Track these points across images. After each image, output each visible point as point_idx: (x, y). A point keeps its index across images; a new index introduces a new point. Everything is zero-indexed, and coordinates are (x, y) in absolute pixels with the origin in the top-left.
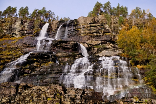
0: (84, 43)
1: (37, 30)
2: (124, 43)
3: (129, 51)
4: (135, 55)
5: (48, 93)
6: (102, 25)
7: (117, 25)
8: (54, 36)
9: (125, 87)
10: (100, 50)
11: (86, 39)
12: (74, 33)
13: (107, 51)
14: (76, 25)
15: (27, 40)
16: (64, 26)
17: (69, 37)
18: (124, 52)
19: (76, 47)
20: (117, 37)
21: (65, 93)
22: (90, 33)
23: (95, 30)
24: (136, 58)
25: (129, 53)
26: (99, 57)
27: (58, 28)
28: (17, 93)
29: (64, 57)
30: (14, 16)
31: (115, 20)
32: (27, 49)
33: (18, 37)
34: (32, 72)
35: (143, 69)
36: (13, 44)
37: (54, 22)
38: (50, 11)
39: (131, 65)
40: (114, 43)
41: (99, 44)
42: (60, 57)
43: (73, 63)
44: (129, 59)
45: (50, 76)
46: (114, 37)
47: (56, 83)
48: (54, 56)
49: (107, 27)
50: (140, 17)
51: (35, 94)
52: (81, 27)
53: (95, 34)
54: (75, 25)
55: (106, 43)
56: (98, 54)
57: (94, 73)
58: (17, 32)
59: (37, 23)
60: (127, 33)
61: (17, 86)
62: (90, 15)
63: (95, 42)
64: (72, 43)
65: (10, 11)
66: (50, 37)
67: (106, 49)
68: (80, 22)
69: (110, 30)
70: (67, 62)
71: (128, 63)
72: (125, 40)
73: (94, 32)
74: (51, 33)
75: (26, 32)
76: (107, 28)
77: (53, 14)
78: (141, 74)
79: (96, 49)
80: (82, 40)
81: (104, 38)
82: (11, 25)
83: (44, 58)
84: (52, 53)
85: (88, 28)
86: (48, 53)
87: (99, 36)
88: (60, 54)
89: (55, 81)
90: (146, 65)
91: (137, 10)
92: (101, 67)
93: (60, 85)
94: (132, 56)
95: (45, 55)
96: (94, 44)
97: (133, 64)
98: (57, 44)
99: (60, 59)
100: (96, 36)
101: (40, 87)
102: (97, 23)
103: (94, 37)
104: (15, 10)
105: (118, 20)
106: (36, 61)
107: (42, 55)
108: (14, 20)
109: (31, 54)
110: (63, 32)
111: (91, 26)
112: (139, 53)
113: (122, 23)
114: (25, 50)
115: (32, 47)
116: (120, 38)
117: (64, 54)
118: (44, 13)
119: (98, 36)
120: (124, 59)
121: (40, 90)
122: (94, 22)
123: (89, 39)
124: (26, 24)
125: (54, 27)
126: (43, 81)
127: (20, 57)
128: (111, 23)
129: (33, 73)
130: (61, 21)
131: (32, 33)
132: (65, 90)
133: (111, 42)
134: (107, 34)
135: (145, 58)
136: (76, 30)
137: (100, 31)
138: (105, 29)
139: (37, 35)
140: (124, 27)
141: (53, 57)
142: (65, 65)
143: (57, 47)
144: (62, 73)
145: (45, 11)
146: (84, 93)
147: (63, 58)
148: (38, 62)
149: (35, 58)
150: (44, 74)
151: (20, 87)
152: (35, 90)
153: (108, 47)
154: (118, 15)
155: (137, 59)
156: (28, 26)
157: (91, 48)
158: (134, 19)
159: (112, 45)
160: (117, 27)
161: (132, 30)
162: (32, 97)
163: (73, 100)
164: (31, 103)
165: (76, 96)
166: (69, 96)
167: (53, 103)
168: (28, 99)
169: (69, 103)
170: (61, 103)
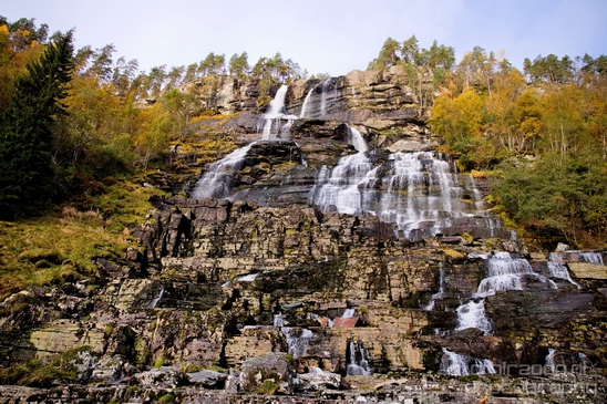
0: (358, 125)
1: (265, 99)
2: (445, 123)
3: (454, 139)
4: (469, 149)
5: (286, 220)
6: (397, 87)
7: (430, 86)
8: (298, 112)
9: (443, 215)
10: (391, 140)
11: (364, 117)
12: (338, 105)
13: (405, 142)
14: (343, 87)
15: (245, 118)
16: (318, 91)
17: (329, 113)
18: (443, 143)
19: (341, 133)
20: (429, 112)
21: (320, 221)
22: (371, 104)
23: (383, 97)
24: (469, 154)
25: (455, 144)
26: (389, 152)
27: (306, 94)
28: (227, 220)
29: (317, 152)
30: (221, 73)
31: (425, 75)
32: (246, 137)
33: (228, 113)
34: (255, 182)
35: (483, 178)
36: (219, 127)
37: (298, 83)
38: (290, 61)
39: (458, 170)
40: (421, 124)
41: (389, 128)
42: (309, 153)
43: (336, 165)
44: (454, 158)
45: (291, 189)
46: (423, 113)
47: (302, 202)
48: (298, 149)
49: (408, 91)
50: (482, 68)
51: (261, 223)
52: (353, 92)
53: (382, 107)
54: (340, 89)
55: (403, 125)
56: (388, 148)
57: (378, 186)
58: (227, 106)
59: (264, 85)
60: (452, 102)
61: (229, 206)
62: (371, 67)
63: (380, 122)
64: (333, 125)
65: (213, 62)
66: (289, 114)
67: (405, 137)
68: (351, 83)
69: (415, 98)
70: (324, 163)
71: (451, 165)
72: (446, 117)
73: (380, 103)
74: (291, 106)
75: (242, 104)
76: (408, 94)
77: (297, 66)
78: (480, 189)
79: (384, 137)
80: (353, 120)
81: (401, 115)
82: (215, 90)
83: (279, 154)
84: (292, 144)
85: (368, 95)
86: (286, 144)
87: (391, 110)
88: (309, 147)
89: (301, 198)
90: (492, 169)
91: (477, 53)
92: (394, 174)
93: (310, 206)
94: (462, 150)
95: (280, 148)
96: (380, 127)
97: (462, 168)
98: (303, 126)
99: (310, 156)
100: (384, 111)
101: (270, 209)
102: (386, 83)
103: (379, 112)
104: (221, 60)
105: (432, 75)
106: (263, 160)
107: (274, 147)
108: (220, 80)
109: (253, 147)
110: (316, 103)
111: (373, 90)
112: (477, 144)
113: (441, 81)
114: (242, 138)
115: (255, 132)
116: (437, 115)
117: (319, 147)
118: (276, 64)
119: (388, 110)
120: (444, 158)
121: (272, 214)
122: (382, 81)
123: (370, 117)
124: (244, 89)
125: (298, 93)
126: (276, 198)
127: (232, 151)
128: (417, 83)
129: (258, 183)
130: (312, 82)
131: (254, 106)
132: (320, 217)
133: (415, 122)
134: (408, 106)
135: (490, 155)
136: (342, 99)
137: (392, 99)
138: (403, 95)
139: (265, 109)
140: (446, 90)
141: (295, 153)
142: (319, 169)
143: (304, 133)
144: (313, 183)
145: (280, 61)
146: (357, 222)
147: (316, 155)
148: (267, 161)
149: (260, 153)
150: (279, 186)
151: (234, 208)
152: (261, 215)
153: (409, 133)
154: (432, 65)
155: (471, 157)
156: (247, 92)
157: (371, 135)
158: (468, 72)
159: (417, 128)
160: (431, 91)
161: (463, 96)
162: (257, 227)
163: (336, 236)
164: (255, 239)
165: (341, 228)
166: (328, 227)
167: (295, 239)
168: (249, 230)
169: (328, 242)
170: (311, 241)
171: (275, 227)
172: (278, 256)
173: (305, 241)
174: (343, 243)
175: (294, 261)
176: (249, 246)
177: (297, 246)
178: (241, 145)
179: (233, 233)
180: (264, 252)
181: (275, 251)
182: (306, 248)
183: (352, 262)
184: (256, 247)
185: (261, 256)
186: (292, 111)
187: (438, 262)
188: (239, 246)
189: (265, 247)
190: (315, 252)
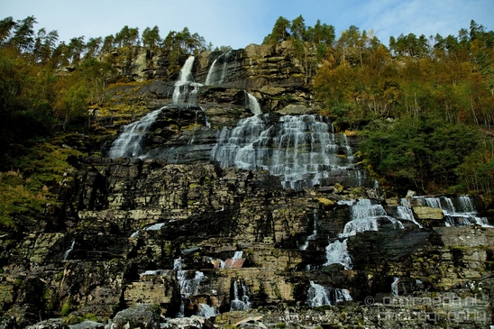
0: (255, 91)
1: (174, 68)
2: (325, 90)
3: (332, 105)
4: (343, 113)
5: (190, 175)
6: (288, 59)
7: (314, 59)
8: (203, 81)
10: (283, 104)
11: (259, 85)
12: (238, 74)
13: (294, 106)
14: (243, 58)
15: (157, 85)
16: (221, 62)
17: (230, 81)
18: (324, 107)
19: (240, 99)
20: (313, 81)
21: (219, 175)
22: (266, 73)
23: (275, 67)
24: (343, 117)
25: (333, 108)
26: (280, 115)
27: (211, 64)
28: (140, 175)
29: (219, 115)
30: (135, 44)
31: (310, 49)
32: (157, 102)
33: (142, 80)
34: (166, 141)
35: (354, 137)
36: (133, 93)
37: (204, 54)
38: (196, 34)
39: (335, 130)
40: (307, 91)
41: (281, 94)
42: (212, 116)
43: (235, 126)
44: (332, 120)
45: (196, 148)
46: (308, 82)
47: (205, 159)
48: (203, 113)
49: (296, 62)
50: (357, 44)
51: (168, 178)
52: (251, 63)
53: (274, 76)
54: (240, 60)
55: (293, 92)
56: (279, 111)
58: (141, 74)
59: (173, 56)
60: (332, 72)
61: (140, 163)
62: (266, 41)
63: (274, 89)
64: (233, 92)
65: (128, 34)
66: (197, 82)
67: (294, 102)
68: (249, 55)
69: (302, 69)
70: (225, 125)
72: (326, 86)
73: (273, 73)
74: (198, 74)
75: (155, 72)
76: (297, 65)
77: (202, 39)
78: (351, 146)
79: (276, 102)
80: (251, 87)
81: (291, 83)
82: (130, 59)
83: (186, 117)
84: (198, 108)
85: (263, 65)
86: (192, 108)
87: (282, 79)
88: (212, 111)
89: (204, 155)
90: (361, 129)
91: (353, 31)
93: (212, 163)
94: (338, 114)
95: (187, 112)
96: (273, 93)
97: (338, 128)
98: (208, 93)
99: (213, 119)
100: (276, 79)
101: (177, 166)
102: (278, 55)
103: (272, 80)
104: (135, 32)
105: (316, 49)
106: (172, 123)
107: (182, 111)
108: (134, 51)
109: (163, 111)
111: (268, 61)
112: (350, 108)
113: (323, 55)
115: (165, 98)
116: (319, 83)
117: (220, 111)
118: (184, 37)
119: (279, 78)
120: (324, 120)
121: (177, 170)
122: (274, 54)
123: (264, 84)
124: (156, 58)
125: (203, 63)
126: (183, 156)
127: (145, 115)
128: (303, 56)
129: (168, 142)
130: (217, 53)
131: (165, 74)
132: (220, 172)
133: (302, 89)
134: (296, 75)
135: (360, 118)
136: (241, 69)
137: (283, 70)
138: (292, 66)
139: (176, 77)
140: (327, 62)
141: (200, 116)
142: (220, 129)
143: (208, 98)
144: (215, 142)
145: (188, 34)
146: (251, 175)
147: (218, 118)
148: (176, 123)
149: (168, 116)
150: (186, 145)
151: (144, 166)
152: (168, 171)
153: (297, 99)
154: (317, 42)
155: (345, 119)
156: (159, 61)
157: (266, 100)
158: (346, 47)
159: (303, 94)
160: (314, 63)
161: (339, 68)
162: (164, 182)
163: (232, 188)
164: (162, 193)
165: (237, 181)
166: (226, 180)
167: (197, 192)
168: (157, 185)
169: (225, 193)
170: (211, 193)
171: (181, 181)
172: (182, 207)
173: (206, 194)
174: (238, 194)
175: (195, 210)
176: (157, 199)
177: (199, 198)
178: (152, 110)
179: (143, 187)
180: (171, 204)
181: (180, 202)
182: (206, 199)
183: (244, 211)
184: (163, 199)
185: (168, 207)
186: (198, 78)
187: (313, 208)
188: (148, 198)
189: (172, 199)
190: (214, 202)
